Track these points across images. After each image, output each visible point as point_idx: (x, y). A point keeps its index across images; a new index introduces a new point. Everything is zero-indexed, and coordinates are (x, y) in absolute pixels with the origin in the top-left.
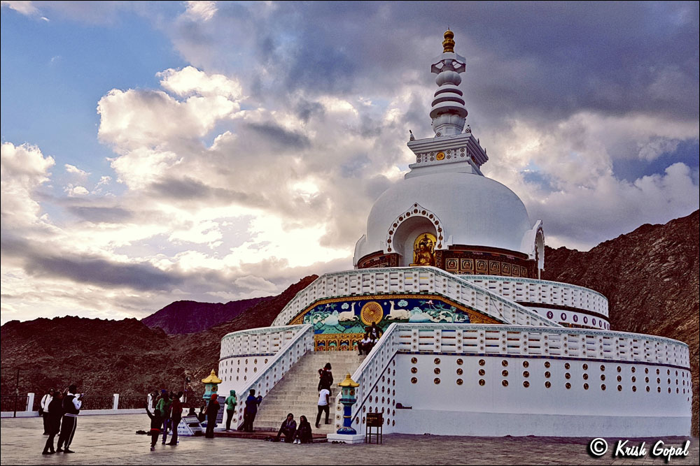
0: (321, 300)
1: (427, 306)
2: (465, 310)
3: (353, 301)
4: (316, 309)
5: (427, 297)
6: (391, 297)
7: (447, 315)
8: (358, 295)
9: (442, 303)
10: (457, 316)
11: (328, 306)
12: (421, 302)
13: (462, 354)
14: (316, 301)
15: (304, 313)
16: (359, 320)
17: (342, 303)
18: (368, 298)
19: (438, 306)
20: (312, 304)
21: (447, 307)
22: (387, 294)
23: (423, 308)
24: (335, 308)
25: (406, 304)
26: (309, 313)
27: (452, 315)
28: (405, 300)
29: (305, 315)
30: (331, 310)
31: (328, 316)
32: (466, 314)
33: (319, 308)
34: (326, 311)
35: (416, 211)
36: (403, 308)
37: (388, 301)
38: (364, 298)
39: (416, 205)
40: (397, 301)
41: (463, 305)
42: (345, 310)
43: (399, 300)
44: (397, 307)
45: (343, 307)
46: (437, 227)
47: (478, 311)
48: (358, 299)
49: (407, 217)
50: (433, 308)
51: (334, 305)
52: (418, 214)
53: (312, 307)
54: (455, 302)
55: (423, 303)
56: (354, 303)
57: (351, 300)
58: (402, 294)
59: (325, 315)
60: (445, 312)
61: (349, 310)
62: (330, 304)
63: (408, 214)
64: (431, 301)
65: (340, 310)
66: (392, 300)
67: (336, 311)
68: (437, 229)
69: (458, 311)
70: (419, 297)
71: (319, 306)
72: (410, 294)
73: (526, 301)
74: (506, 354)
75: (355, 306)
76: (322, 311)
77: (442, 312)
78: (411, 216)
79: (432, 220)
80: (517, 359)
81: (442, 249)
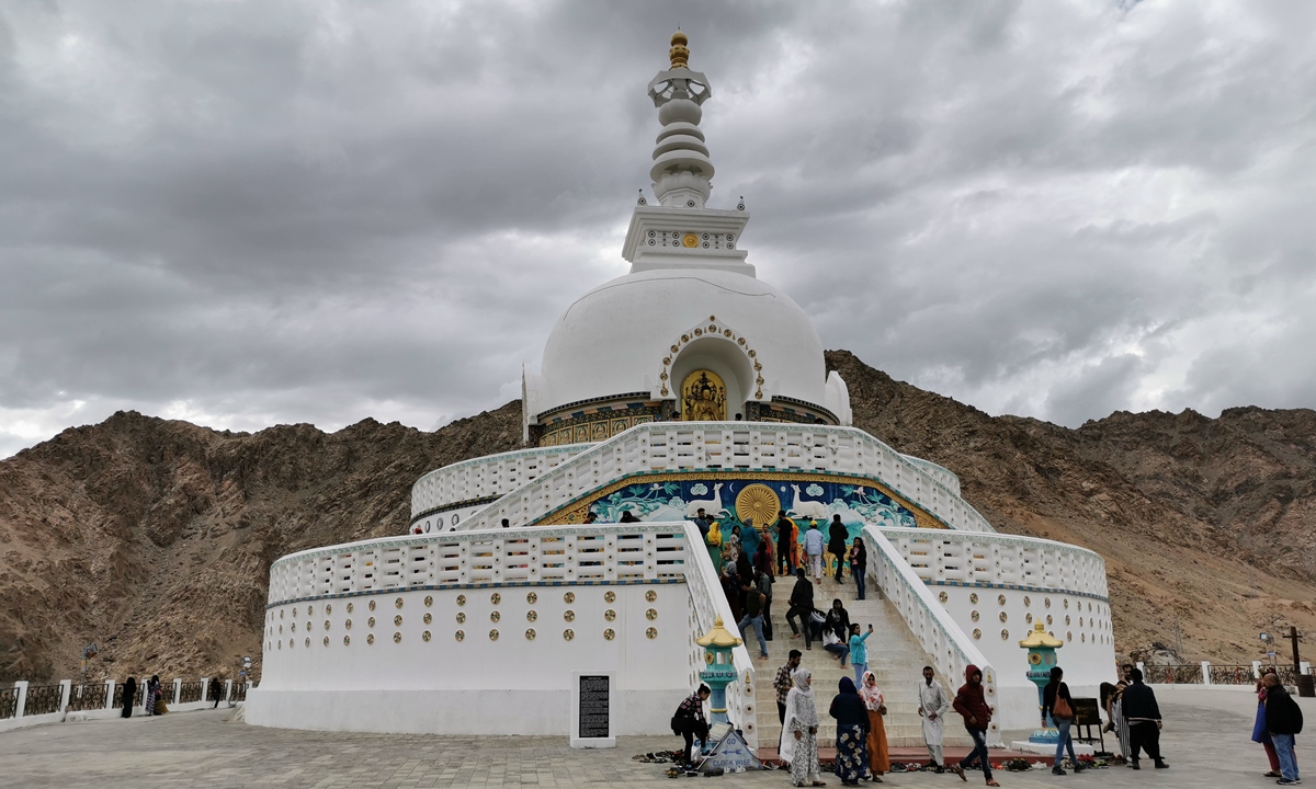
0: (640, 474)
1: (856, 497)
2: (909, 507)
3: (718, 481)
4: (626, 493)
5: (855, 482)
6: (791, 478)
7: (886, 514)
8: (729, 471)
9: (879, 493)
10: (899, 517)
11: (656, 486)
12: (845, 489)
14: (626, 477)
15: (589, 500)
16: (732, 519)
17: (693, 483)
18: (748, 477)
19: (873, 499)
20: (613, 483)
21: (886, 501)
22: (785, 472)
23: (850, 500)
24: (676, 493)
25: (820, 491)
26: (605, 499)
27: (893, 513)
28: (819, 484)
29: (595, 502)
30: (665, 496)
31: (657, 508)
32: (911, 514)
33: (632, 490)
34: (652, 496)
35: (713, 328)
36: (816, 498)
37: (788, 484)
38: (741, 477)
39: (712, 319)
40: (804, 485)
41: (907, 500)
42: (699, 497)
43: (808, 484)
44: (804, 497)
45: (694, 491)
46: (752, 360)
47: (926, 512)
48: (728, 477)
49: (695, 338)
50: (865, 502)
51: (674, 487)
52: (716, 335)
53: (615, 488)
54: (897, 494)
55: (849, 491)
56: (720, 485)
57: (712, 477)
58: (812, 473)
59: (651, 506)
60: (883, 510)
61: (710, 496)
62: (661, 484)
63: (698, 332)
64: (861, 490)
65: (688, 497)
66: (795, 483)
67: (677, 498)
68: (753, 363)
69: (900, 510)
70: (841, 481)
71: (635, 486)
72: (828, 474)
75: (721, 490)
76: (641, 496)
77: (879, 510)
78: (703, 335)
79: (742, 347)
81: (763, 400)
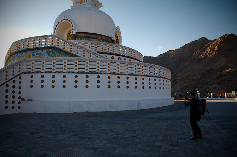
1: (50, 52)
7: (59, 56)
8: (23, 50)
9: (57, 51)
10: (63, 56)
13: (55, 73)
14: (11, 54)
15: (8, 60)
19: (55, 52)
20: (9, 56)
21: (59, 52)
31: (14, 60)
34: (13, 58)
35: (64, 19)
36: (40, 54)
39: (64, 17)
41: (66, 52)
45: (18, 56)
46: (71, 25)
50: (53, 53)
52: (65, 21)
54: (63, 50)
55: (48, 51)
61: (20, 57)
63: (61, 21)
64: (52, 50)
67: (16, 58)
68: (72, 26)
69: (64, 54)
72: (43, 48)
73: (101, 51)
74: (77, 72)
75: (22, 55)
77: (57, 55)
79: (70, 22)
80: (83, 74)
81: (73, 34)
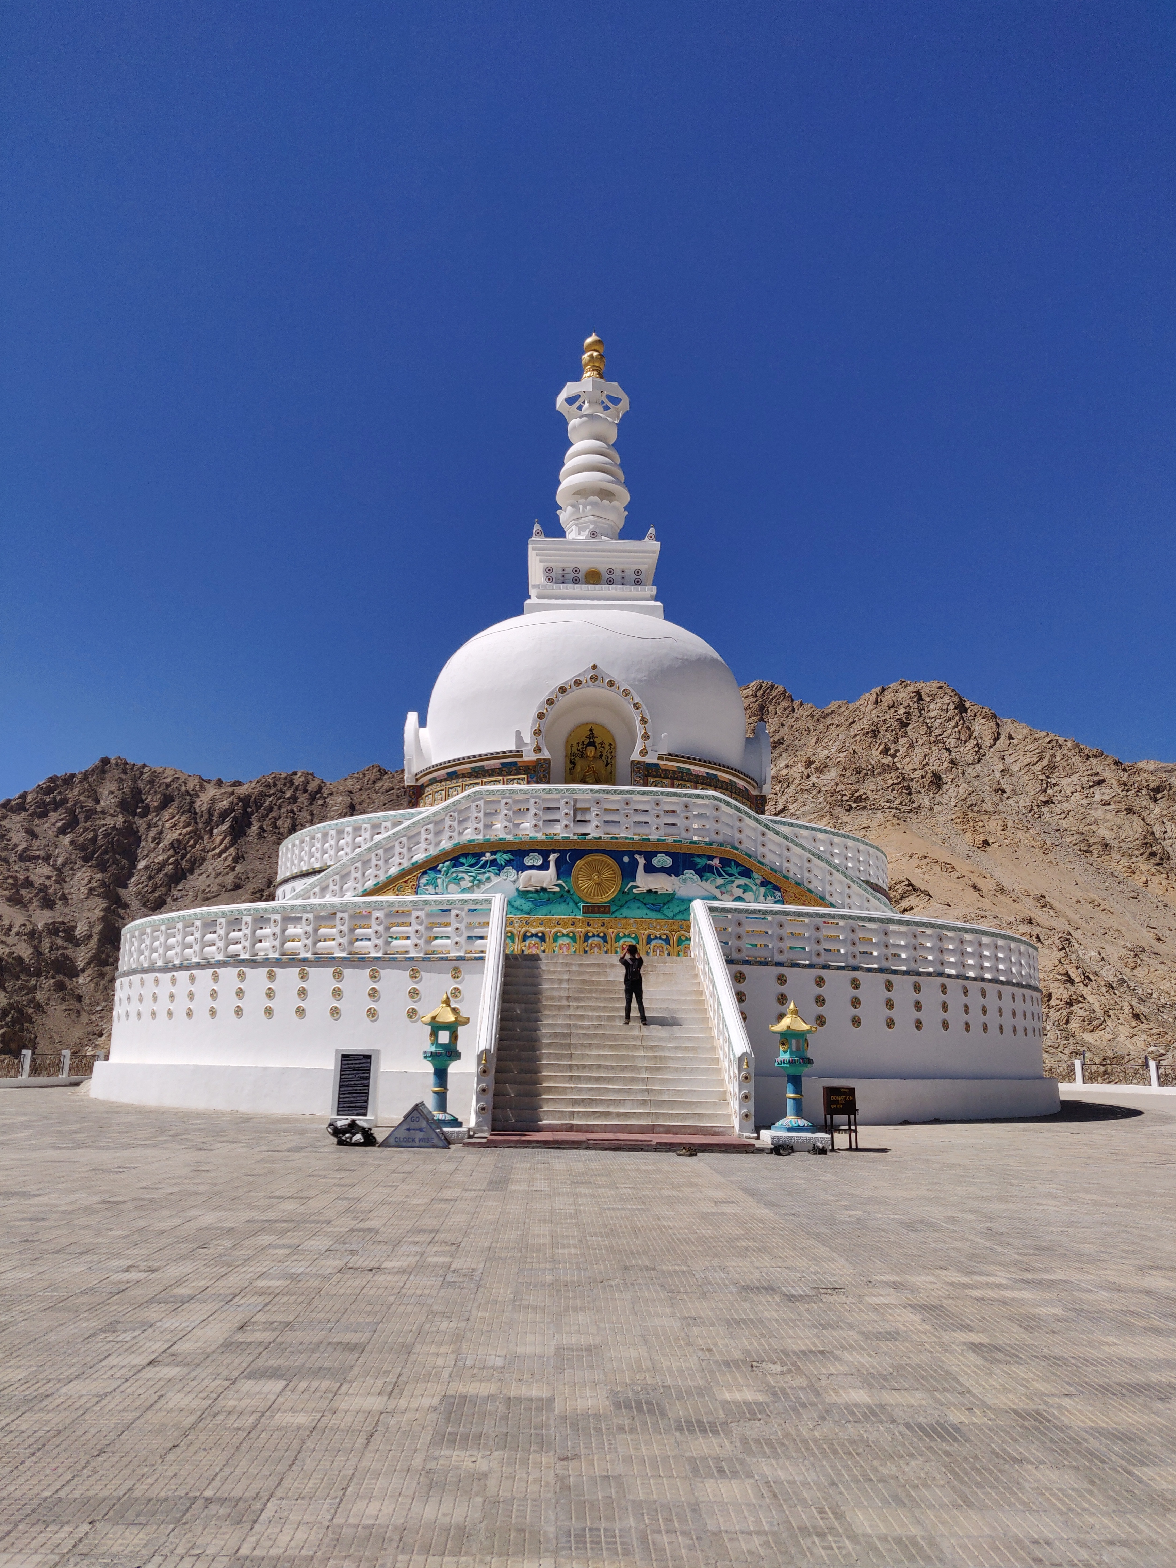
0: (470, 843)
1: (710, 869)
2: (775, 880)
4: (456, 863)
5: (709, 852)
6: (636, 848)
7: (745, 888)
8: (566, 841)
9: (738, 865)
10: (762, 890)
11: (488, 856)
12: (698, 860)
14: (458, 846)
15: (419, 870)
16: (568, 891)
17: (526, 853)
18: (587, 847)
19: (731, 872)
20: (443, 853)
21: (746, 873)
22: (630, 841)
23: (703, 872)
24: (508, 863)
25: (668, 862)
26: (434, 870)
27: (754, 888)
28: (667, 854)
29: (424, 873)
32: (777, 889)
33: (463, 860)
34: (483, 867)
38: (579, 847)
39: (594, 668)
41: (773, 872)
43: (655, 854)
45: (528, 861)
46: (636, 713)
47: (798, 885)
48: (565, 847)
49: (574, 689)
50: (720, 875)
51: (507, 857)
53: (445, 857)
54: (761, 865)
55: (702, 862)
56: (556, 855)
57: (548, 847)
58: (659, 843)
59: (483, 877)
60: (742, 883)
62: (493, 853)
63: (577, 683)
64: (716, 862)
67: (510, 869)
68: (639, 718)
69: (764, 883)
70: (693, 851)
71: (466, 855)
72: (679, 844)
75: (557, 862)
77: (735, 885)
78: (583, 686)
81: (649, 759)
